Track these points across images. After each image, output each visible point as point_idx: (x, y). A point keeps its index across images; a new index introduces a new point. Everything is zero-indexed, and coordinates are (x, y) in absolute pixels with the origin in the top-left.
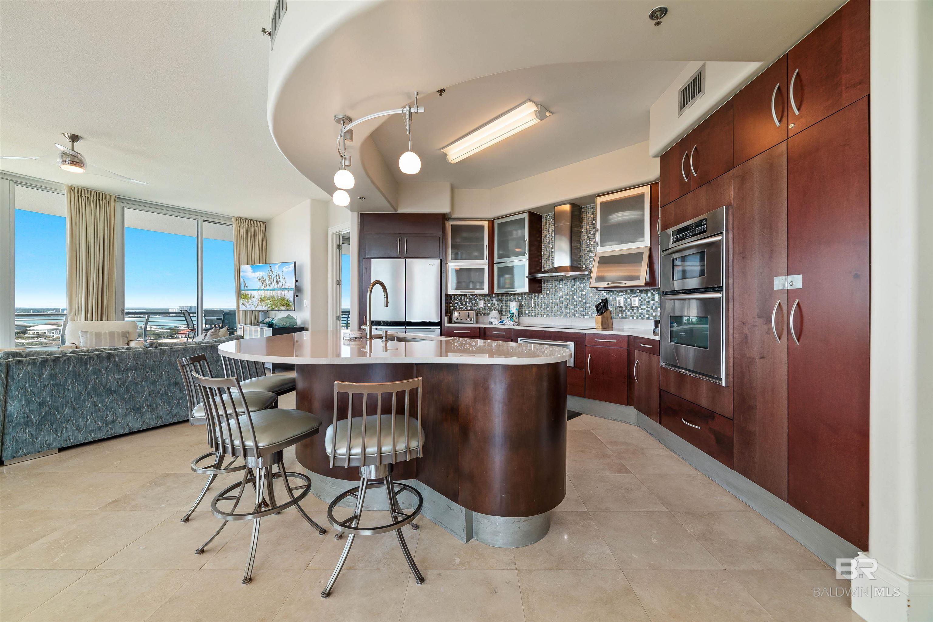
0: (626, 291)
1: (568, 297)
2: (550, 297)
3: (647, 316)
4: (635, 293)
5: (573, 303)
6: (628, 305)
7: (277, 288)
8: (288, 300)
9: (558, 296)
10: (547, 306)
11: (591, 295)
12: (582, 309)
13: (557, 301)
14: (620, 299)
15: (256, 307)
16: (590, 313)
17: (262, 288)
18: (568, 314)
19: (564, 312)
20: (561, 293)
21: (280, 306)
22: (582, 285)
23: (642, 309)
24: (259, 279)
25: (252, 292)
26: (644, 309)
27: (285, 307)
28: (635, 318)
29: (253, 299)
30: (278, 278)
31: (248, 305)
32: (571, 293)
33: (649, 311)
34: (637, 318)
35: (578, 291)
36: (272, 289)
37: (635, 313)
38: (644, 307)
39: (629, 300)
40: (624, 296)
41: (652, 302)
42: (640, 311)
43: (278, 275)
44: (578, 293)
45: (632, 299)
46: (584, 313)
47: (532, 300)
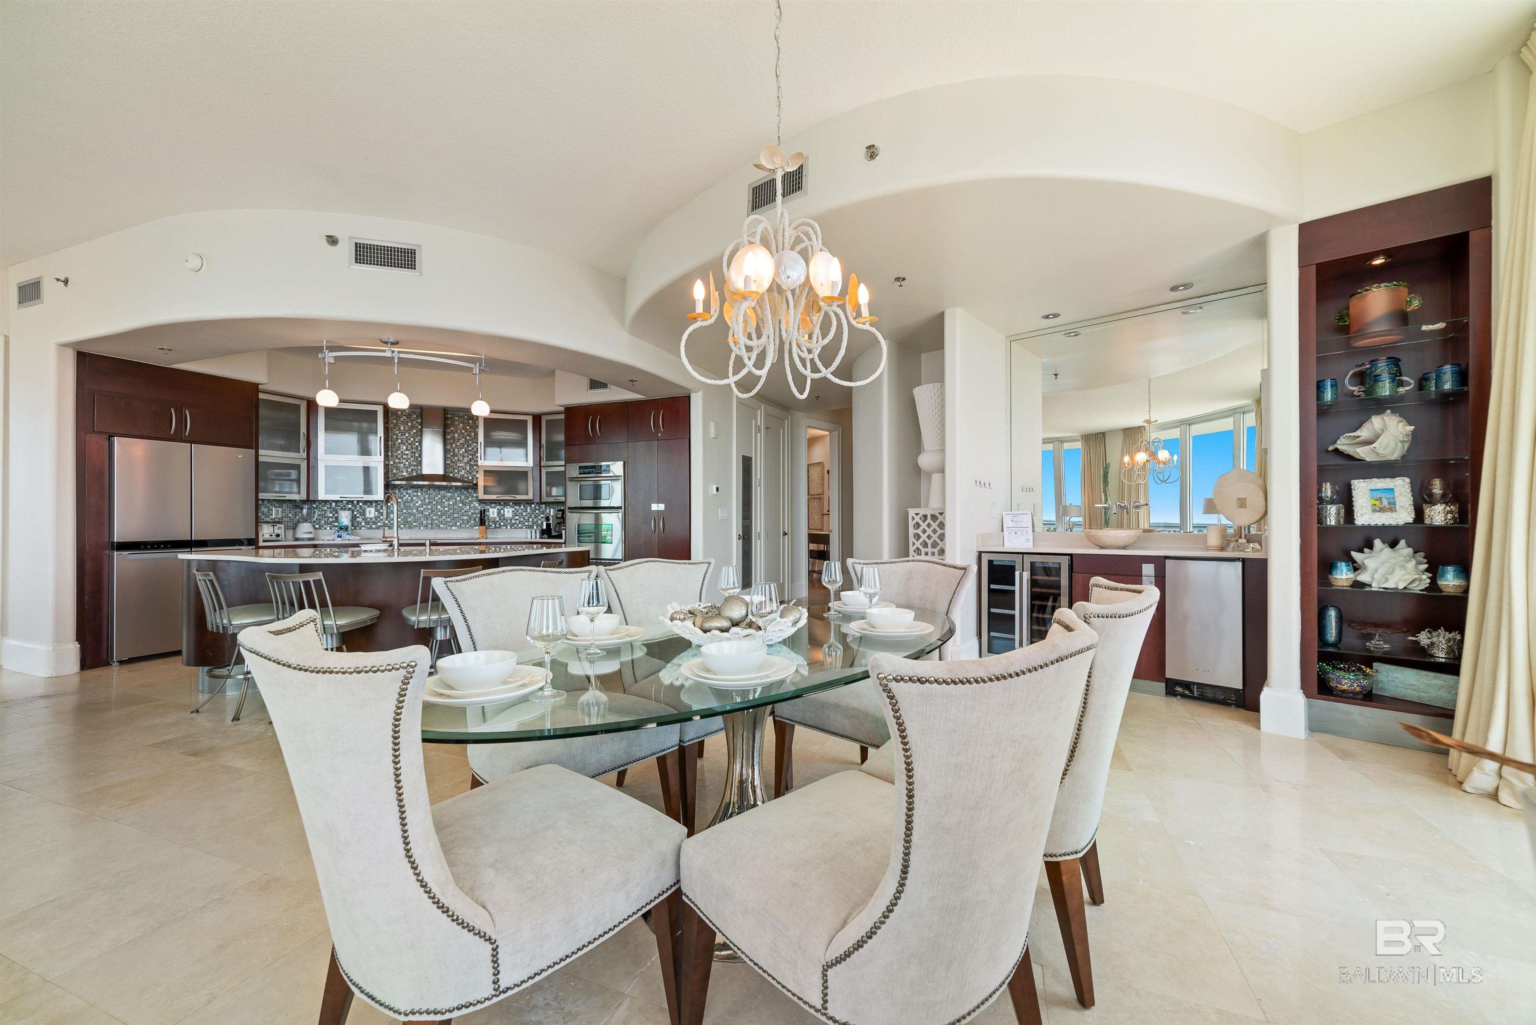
0: (500, 503)
1: (429, 507)
3: (520, 526)
4: (509, 505)
5: (437, 513)
6: (502, 515)
9: (414, 505)
11: (461, 505)
12: (449, 520)
13: (414, 511)
14: (493, 510)
16: (458, 524)
18: (429, 526)
19: (424, 522)
20: (420, 502)
22: (449, 494)
23: (515, 520)
26: (518, 519)
28: (509, 528)
32: (434, 503)
33: (522, 521)
34: (511, 528)
35: (444, 500)
37: (509, 524)
38: (518, 517)
39: (502, 511)
40: (498, 507)
41: (524, 514)
42: (513, 522)
44: (444, 503)
45: (506, 510)
46: (451, 524)
47: (373, 510)
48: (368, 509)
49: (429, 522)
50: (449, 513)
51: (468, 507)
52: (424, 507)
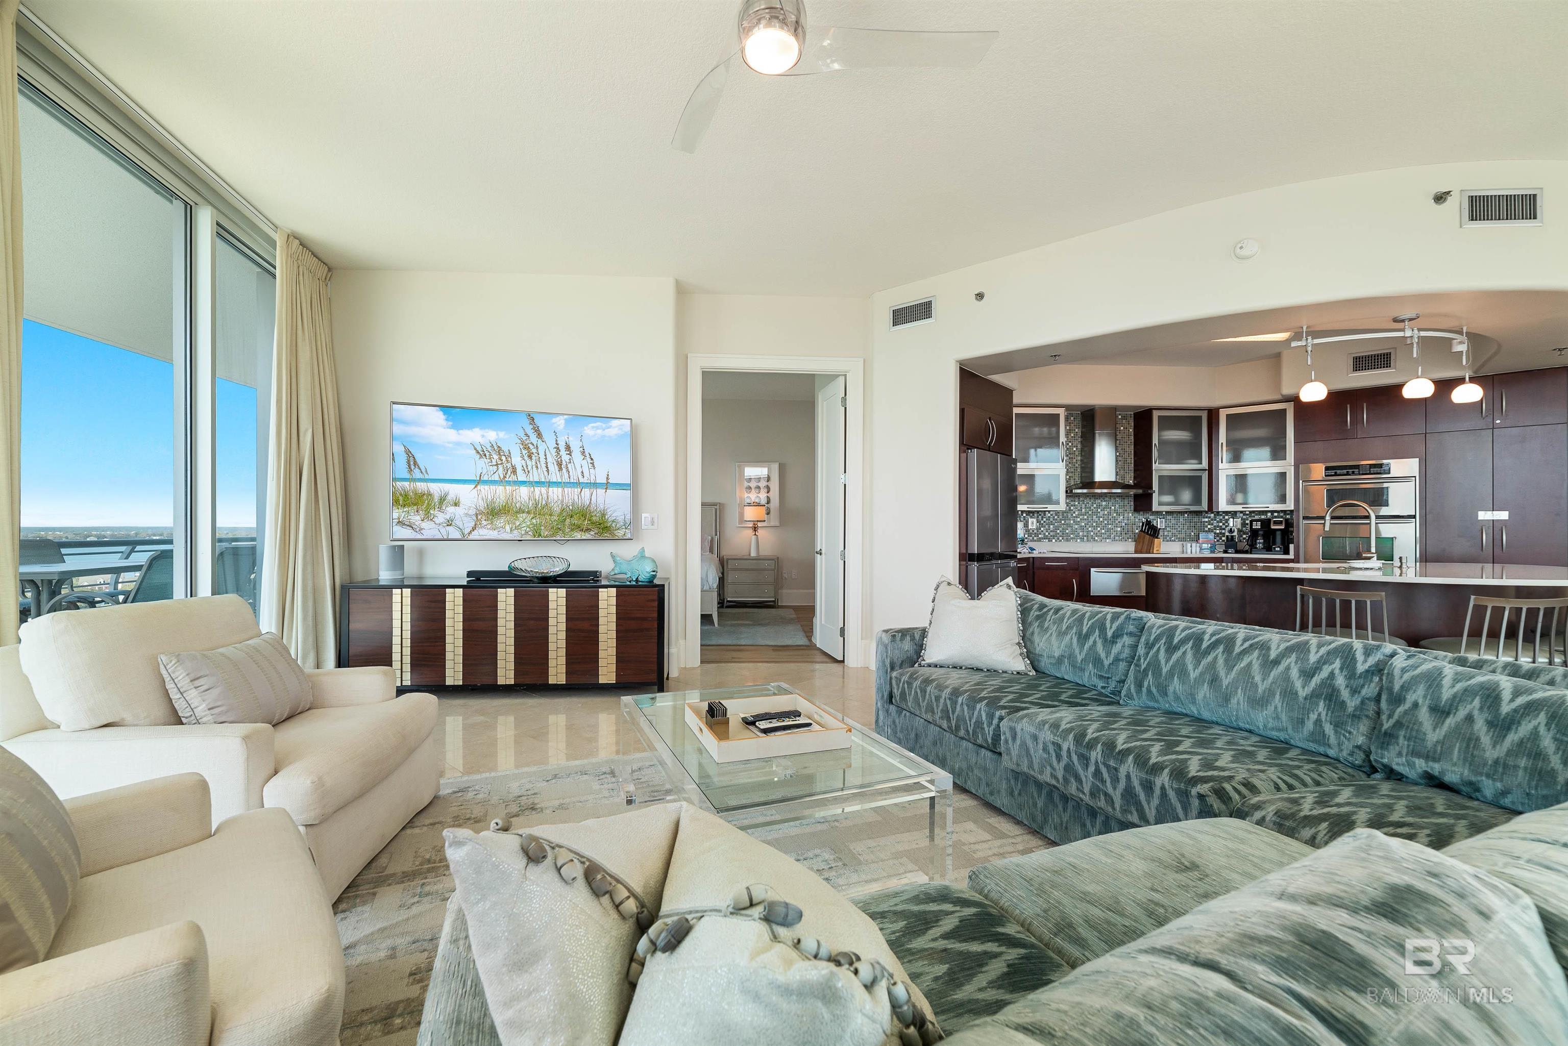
1: (1085, 517)
2: (1061, 517)
5: (1092, 524)
7: (560, 480)
8: (604, 515)
10: (1057, 528)
12: (1103, 531)
13: (1072, 522)
15: (466, 531)
17: (497, 478)
18: (1085, 538)
19: (1080, 535)
20: (1077, 513)
21: (572, 530)
22: (1104, 503)
24: (479, 449)
25: (446, 487)
27: (592, 533)
29: (451, 510)
30: (563, 452)
31: (426, 525)
32: (1090, 513)
35: (1099, 510)
36: (539, 483)
43: (562, 447)
46: (1106, 536)
47: (1035, 520)
48: (1030, 520)
49: (1085, 534)
50: (1103, 524)
51: (1121, 517)
52: (1081, 517)
